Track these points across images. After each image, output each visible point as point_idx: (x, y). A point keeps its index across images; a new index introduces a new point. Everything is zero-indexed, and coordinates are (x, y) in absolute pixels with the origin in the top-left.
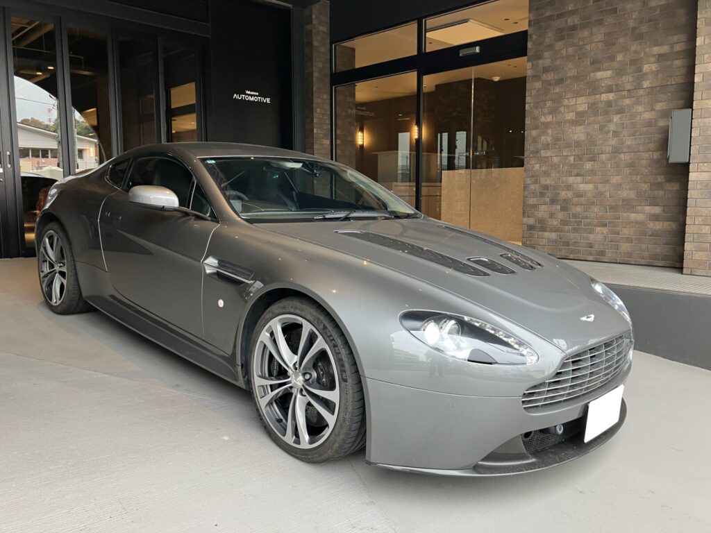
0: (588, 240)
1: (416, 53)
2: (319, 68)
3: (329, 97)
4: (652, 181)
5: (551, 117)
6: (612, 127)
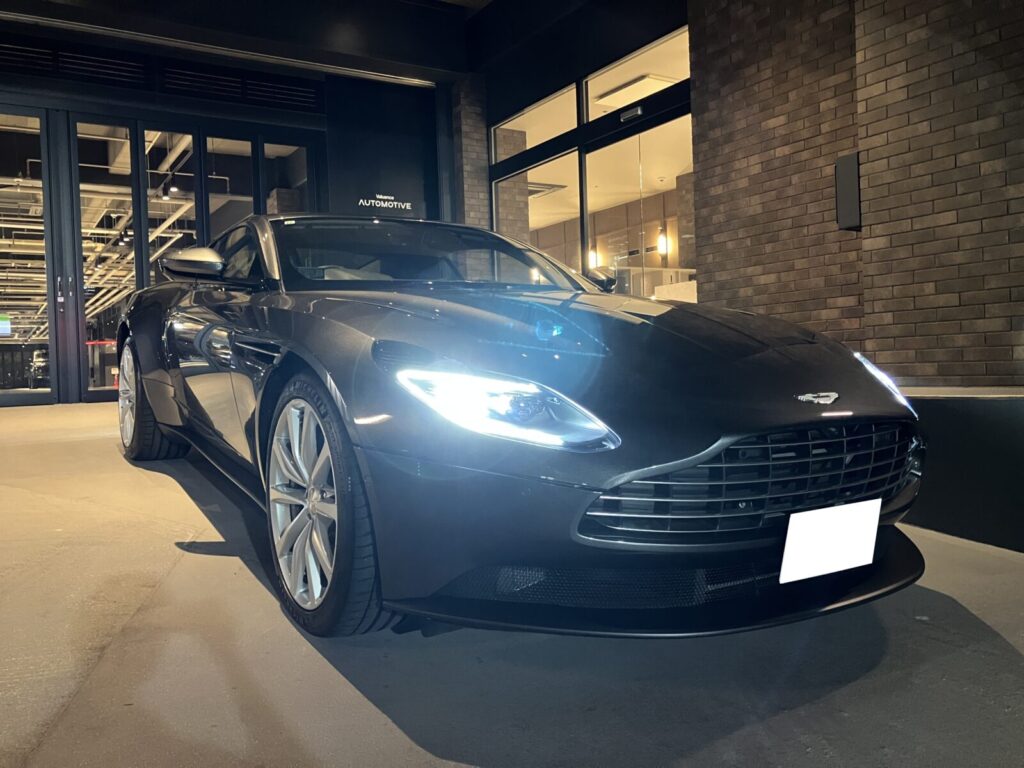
1: (574, 125)
2: (472, 154)
3: (487, 196)
5: (721, 187)
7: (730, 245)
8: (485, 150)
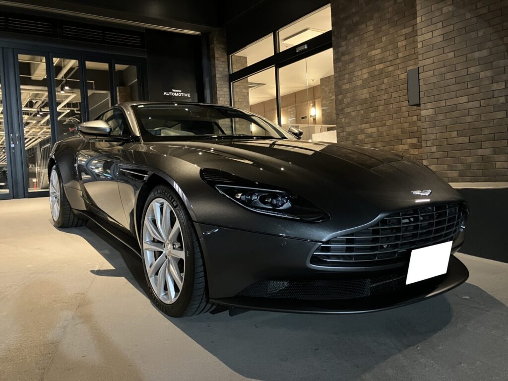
1: (273, 54)
3: (228, 90)
5: (348, 84)
7: (353, 114)
8: (227, 66)
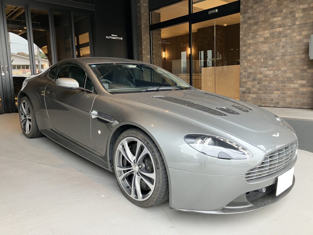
0: (271, 97)
1: (188, 14)
2: (144, 23)
3: (149, 36)
4: (301, 69)
5: (252, 40)
6: (281, 44)
8: (148, 20)
